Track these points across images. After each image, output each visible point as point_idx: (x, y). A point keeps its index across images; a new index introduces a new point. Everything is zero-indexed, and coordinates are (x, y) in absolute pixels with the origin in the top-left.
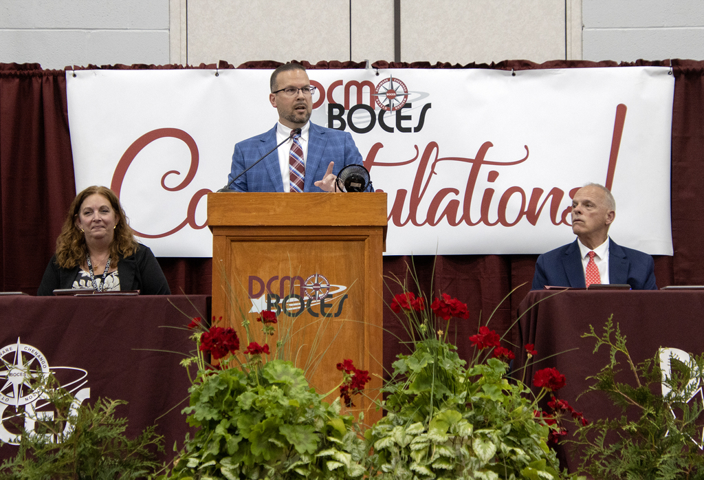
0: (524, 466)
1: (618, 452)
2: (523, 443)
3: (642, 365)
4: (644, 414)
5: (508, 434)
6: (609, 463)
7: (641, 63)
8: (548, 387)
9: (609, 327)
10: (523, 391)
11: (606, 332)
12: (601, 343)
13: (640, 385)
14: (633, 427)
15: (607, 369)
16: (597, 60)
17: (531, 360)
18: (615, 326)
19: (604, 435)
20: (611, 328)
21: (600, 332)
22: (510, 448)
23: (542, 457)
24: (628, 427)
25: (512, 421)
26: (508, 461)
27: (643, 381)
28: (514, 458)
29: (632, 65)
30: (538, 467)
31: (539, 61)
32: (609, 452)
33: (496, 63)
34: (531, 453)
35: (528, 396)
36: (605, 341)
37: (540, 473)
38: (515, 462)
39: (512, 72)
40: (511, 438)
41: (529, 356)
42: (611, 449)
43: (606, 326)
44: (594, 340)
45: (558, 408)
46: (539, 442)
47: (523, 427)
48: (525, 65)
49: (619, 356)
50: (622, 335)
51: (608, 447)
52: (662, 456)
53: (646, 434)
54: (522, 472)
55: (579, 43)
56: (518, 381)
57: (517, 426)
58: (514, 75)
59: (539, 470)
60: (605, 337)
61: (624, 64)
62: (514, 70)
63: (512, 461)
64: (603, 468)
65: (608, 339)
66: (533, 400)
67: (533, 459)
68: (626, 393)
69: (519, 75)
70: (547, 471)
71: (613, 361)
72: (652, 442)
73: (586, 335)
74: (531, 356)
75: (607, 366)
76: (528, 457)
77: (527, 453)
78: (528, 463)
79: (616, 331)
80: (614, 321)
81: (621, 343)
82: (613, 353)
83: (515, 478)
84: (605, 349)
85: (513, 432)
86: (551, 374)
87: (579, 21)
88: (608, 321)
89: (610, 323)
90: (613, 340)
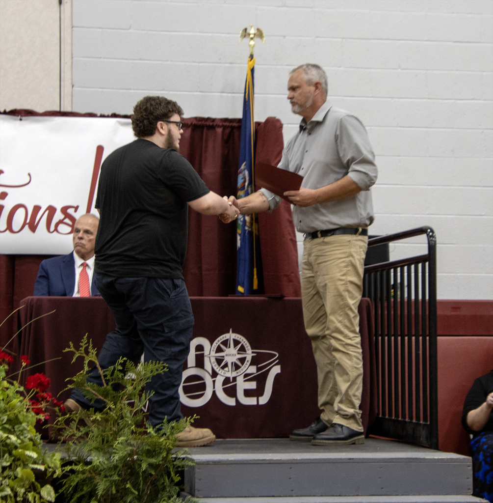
0: (16, 448)
1: (87, 434)
2: (16, 429)
3: (107, 371)
4: (106, 407)
5: (5, 423)
6: (80, 442)
7: (114, 116)
8: (37, 388)
9: (84, 343)
10: (18, 389)
11: (82, 346)
12: (77, 356)
13: (105, 385)
14: (98, 416)
15: (81, 374)
16: (83, 112)
17: (26, 366)
18: (88, 342)
19: (77, 421)
20: (85, 344)
21: (77, 347)
22: (5, 435)
23: (31, 440)
24: (94, 417)
25: (8, 413)
26: (4, 443)
27: (107, 382)
28: (8, 441)
29: (108, 116)
30: (26, 448)
31: (40, 110)
32: (80, 434)
33: (8, 110)
34: (22, 437)
35: (21, 394)
36: (81, 353)
37: (28, 453)
38: (9, 445)
39: (19, 117)
40: (7, 426)
41: (24, 364)
42: (81, 432)
43: (82, 342)
44: (73, 353)
45: (44, 399)
46: (28, 429)
47: (17, 417)
48: (29, 113)
49: (91, 363)
50: (94, 348)
51: (79, 430)
52: (118, 439)
53: (107, 421)
54: (14, 452)
55: (70, 98)
56: (15, 382)
57: (12, 416)
58: (21, 120)
59: (27, 450)
60: (81, 350)
61: (102, 116)
62: (22, 116)
63: (6, 444)
64: (75, 446)
65: (83, 352)
66: (25, 397)
67: (23, 442)
68: (94, 390)
69: (25, 120)
70: (33, 450)
71: (86, 368)
72: (111, 425)
73: (67, 350)
74: (25, 364)
75: (82, 372)
76: (19, 441)
77: (18, 437)
78: (19, 445)
79: (89, 346)
80: (88, 338)
81: (93, 354)
82: (86, 362)
83: (8, 457)
84: (81, 359)
85: (9, 421)
86: (39, 379)
87: (70, 81)
88: (83, 339)
89: (85, 340)
90: (87, 352)
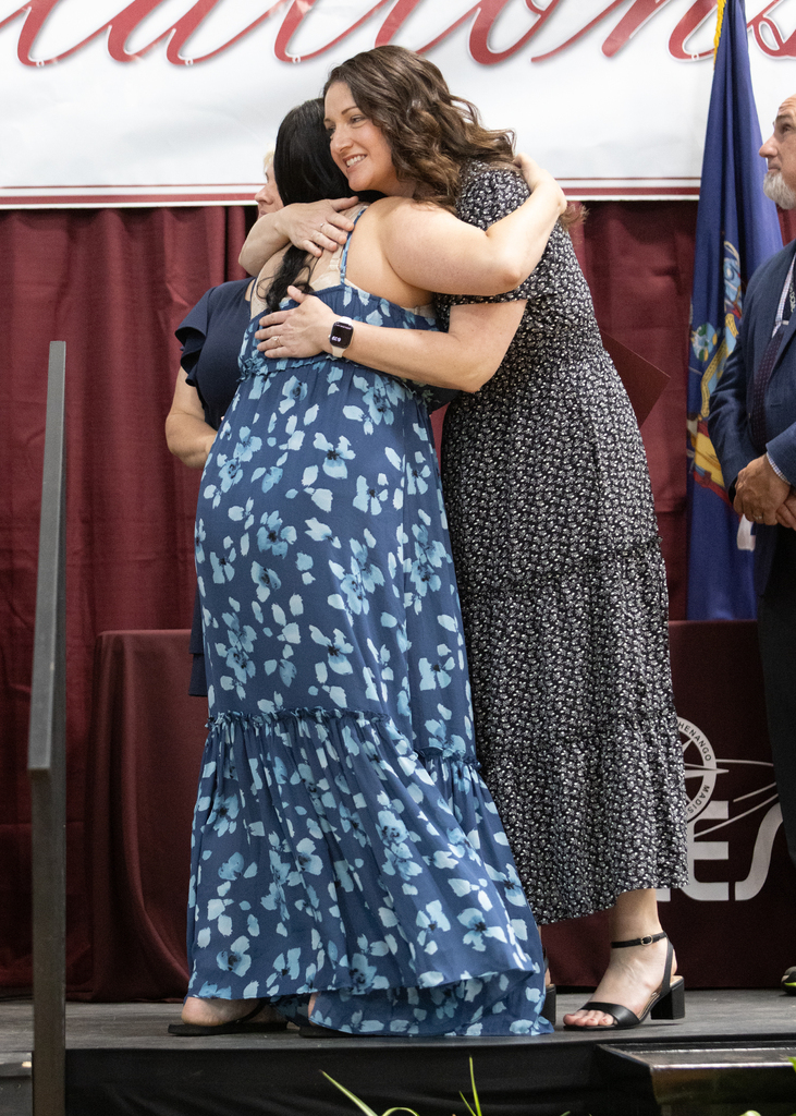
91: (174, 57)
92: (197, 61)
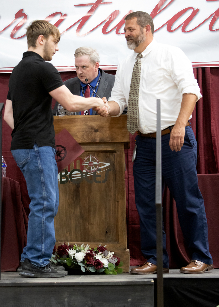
91: (184, 31)
92: (189, 31)
